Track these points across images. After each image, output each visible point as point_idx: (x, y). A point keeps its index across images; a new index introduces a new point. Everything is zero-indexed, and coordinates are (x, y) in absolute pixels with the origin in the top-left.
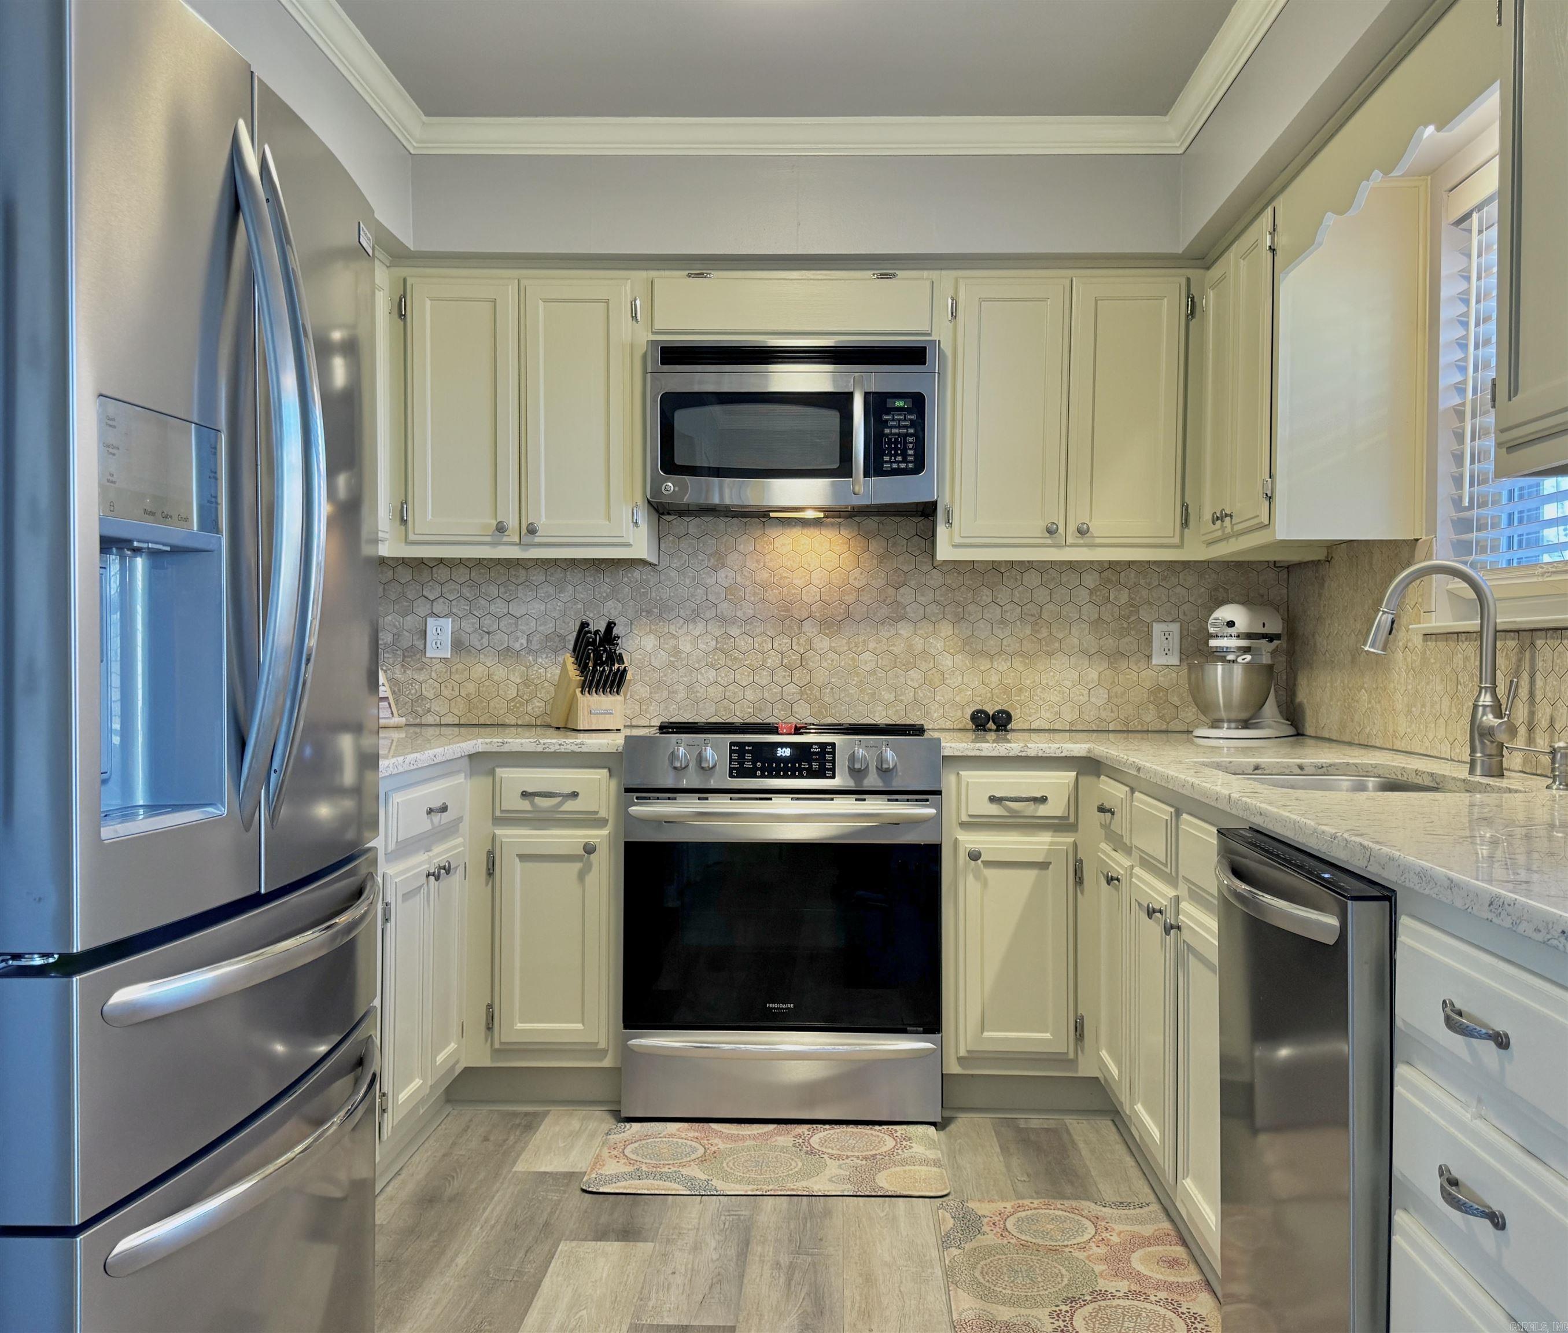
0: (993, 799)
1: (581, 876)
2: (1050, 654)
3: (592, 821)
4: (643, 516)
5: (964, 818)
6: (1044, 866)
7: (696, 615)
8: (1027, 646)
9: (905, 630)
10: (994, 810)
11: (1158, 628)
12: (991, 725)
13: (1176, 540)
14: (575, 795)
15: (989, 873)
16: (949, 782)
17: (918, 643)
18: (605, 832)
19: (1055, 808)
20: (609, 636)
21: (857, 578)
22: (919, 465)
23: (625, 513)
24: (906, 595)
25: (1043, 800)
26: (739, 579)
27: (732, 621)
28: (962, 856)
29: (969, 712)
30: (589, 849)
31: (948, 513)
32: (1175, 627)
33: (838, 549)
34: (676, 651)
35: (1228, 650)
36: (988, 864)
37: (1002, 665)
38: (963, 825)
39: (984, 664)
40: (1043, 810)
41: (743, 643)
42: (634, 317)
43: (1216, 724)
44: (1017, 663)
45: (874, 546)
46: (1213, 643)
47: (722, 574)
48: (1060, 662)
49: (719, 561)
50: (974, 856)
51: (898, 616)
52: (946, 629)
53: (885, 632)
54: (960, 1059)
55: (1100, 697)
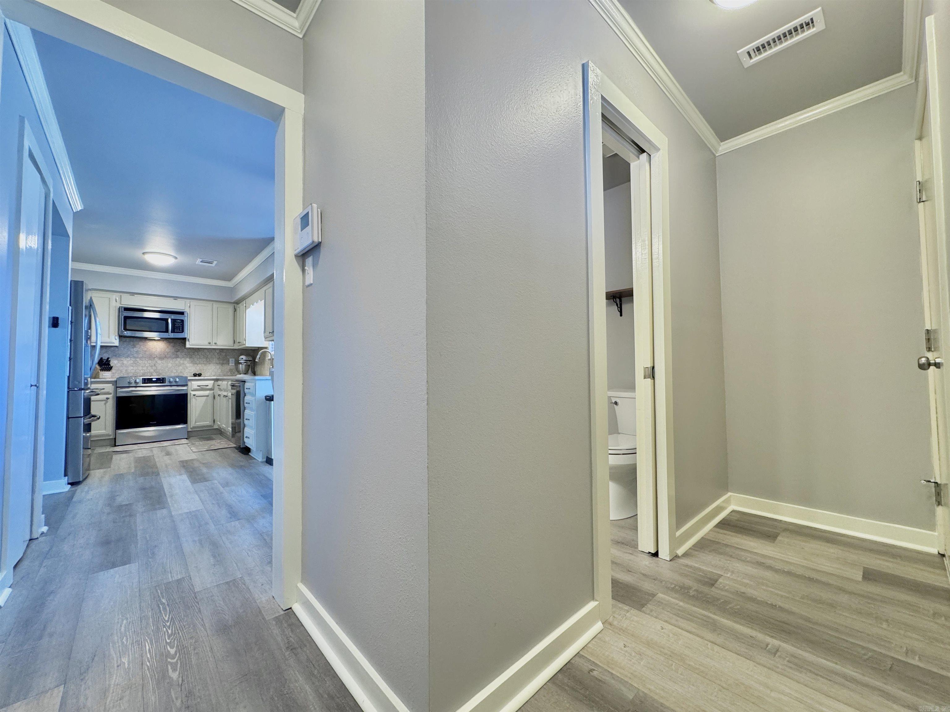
0: (198, 386)
1: (105, 404)
2: (210, 364)
3: (108, 393)
4: (117, 338)
5: (192, 389)
6: (208, 396)
7: (128, 357)
8: (205, 362)
9: (179, 359)
10: (198, 388)
11: (230, 359)
12: (197, 376)
13: (233, 345)
14: (104, 389)
15: (197, 398)
16: (189, 383)
17: (182, 362)
18: (111, 395)
19: (210, 387)
20: (108, 360)
21: (167, 350)
22: (183, 331)
23: (113, 337)
24: (179, 353)
25: (208, 386)
26: (139, 350)
27: (137, 358)
28: (192, 395)
29: (193, 374)
30: (107, 399)
31: (189, 340)
32: (234, 359)
33: (163, 345)
34: (123, 364)
35: (242, 363)
36: (197, 396)
37: (200, 365)
38: (192, 391)
39: (196, 365)
40: (207, 387)
41: (141, 362)
42: (116, 302)
43: (240, 374)
44: (203, 365)
45: (171, 344)
46: (240, 361)
47: (135, 349)
48: (212, 365)
49: (134, 346)
50: (194, 395)
51: (177, 357)
52: (188, 359)
53: (174, 360)
54: (191, 428)
55: (219, 371)
